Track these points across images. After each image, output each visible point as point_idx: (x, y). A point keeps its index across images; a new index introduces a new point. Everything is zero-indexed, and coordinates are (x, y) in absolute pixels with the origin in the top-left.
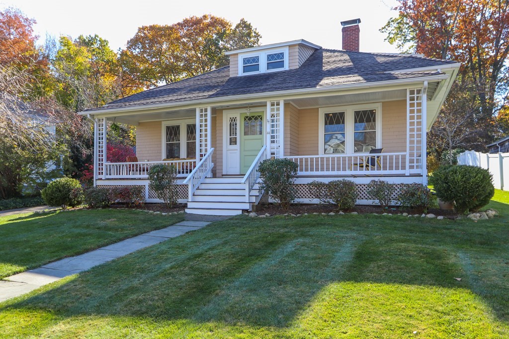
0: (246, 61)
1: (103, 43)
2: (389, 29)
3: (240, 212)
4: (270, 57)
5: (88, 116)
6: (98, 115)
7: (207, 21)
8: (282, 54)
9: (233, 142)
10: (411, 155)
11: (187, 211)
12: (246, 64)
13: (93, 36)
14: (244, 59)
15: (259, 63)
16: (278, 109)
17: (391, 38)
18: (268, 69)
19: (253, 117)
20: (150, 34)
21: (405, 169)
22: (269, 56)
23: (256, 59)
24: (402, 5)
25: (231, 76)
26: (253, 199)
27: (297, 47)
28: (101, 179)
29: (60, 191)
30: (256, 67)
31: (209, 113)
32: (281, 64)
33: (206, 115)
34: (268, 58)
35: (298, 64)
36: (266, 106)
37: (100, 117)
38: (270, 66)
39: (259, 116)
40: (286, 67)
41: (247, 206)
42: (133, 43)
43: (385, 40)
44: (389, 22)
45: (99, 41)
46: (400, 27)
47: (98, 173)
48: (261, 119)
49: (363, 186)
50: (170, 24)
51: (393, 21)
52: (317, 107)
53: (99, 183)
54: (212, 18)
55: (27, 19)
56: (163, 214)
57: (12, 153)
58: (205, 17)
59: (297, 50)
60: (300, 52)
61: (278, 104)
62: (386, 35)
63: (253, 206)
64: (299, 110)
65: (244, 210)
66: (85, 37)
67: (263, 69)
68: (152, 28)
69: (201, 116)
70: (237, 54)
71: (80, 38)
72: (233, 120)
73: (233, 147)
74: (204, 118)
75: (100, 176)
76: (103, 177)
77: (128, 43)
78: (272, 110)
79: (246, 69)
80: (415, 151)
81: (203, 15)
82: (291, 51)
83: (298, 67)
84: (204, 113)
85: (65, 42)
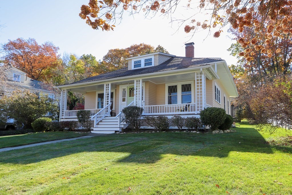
0: (135, 62)
1: (93, 58)
2: (232, 49)
3: (114, 132)
5: (58, 88)
6: (63, 88)
7: (142, 47)
8: (151, 59)
9: (124, 100)
10: (198, 104)
11: (92, 132)
12: (135, 64)
13: (89, 55)
14: (134, 62)
15: (141, 63)
16: (139, 83)
17: (233, 53)
18: (145, 66)
19: (133, 88)
20: (114, 53)
21: (195, 111)
22: (145, 60)
23: (140, 61)
24: (237, 37)
25: (128, 70)
26: (123, 126)
27: (158, 55)
29: (40, 124)
30: (140, 65)
31: (110, 86)
32: (151, 63)
33: (108, 87)
35: (158, 63)
37: (64, 89)
38: (145, 64)
40: (153, 65)
41: (118, 129)
42: (106, 57)
43: (230, 54)
44: (232, 46)
45: (92, 57)
46: (237, 48)
47: (62, 116)
49: (169, 120)
50: (124, 48)
51: (233, 45)
52: (165, 83)
53: (62, 120)
54: (144, 45)
55: (55, 47)
56: (80, 133)
57: (27, 107)
58: (141, 45)
59: (158, 57)
60: (159, 57)
61: (139, 81)
62: (231, 52)
63: (122, 129)
64: (157, 85)
65: (116, 131)
66: (85, 55)
67: (143, 66)
68: (115, 50)
69: (107, 88)
70: (131, 59)
71: (83, 55)
72: (124, 90)
73: (124, 102)
74: (107, 89)
75: (62, 117)
76: (63, 117)
77: (104, 57)
78: (137, 84)
79: (135, 66)
80: (200, 102)
81: (140, 44)
82: (155, 57)
83: (158, 65)
84: (107, 86)
85: (72, 58)
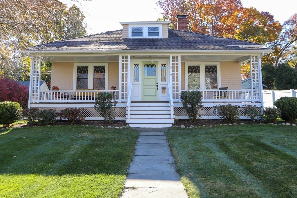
0: (134, 29)
4: (149, 29)
8: (157, 28)
12: (134, 31)
15: (143, 32)
16: (177, 60)
18: (148, 36)
19: (150, 64)
23: (140, 29)
25: (123, 38)
27: (167, 25)
28: (36, 103)
30: (141, 34)
31: (129, 59)
34: (148, 29)
35: (167, 35)
36: (169, 58)
38: (149, 34)
39: (154, 64)
40: (160, 37)
47: (32, 98)
48: (156, 66)
59: (167, 27)
61: (177, 57)
70: (128, 24)
72: (136, 65)
73: (136, 83)
74: (124, 62)
75: (35, 101)
78: (173, 60)
79: (133, 34)
80: (256, 89)
82: (163, 27)
83: (167, 37)
84: (125, 59)
